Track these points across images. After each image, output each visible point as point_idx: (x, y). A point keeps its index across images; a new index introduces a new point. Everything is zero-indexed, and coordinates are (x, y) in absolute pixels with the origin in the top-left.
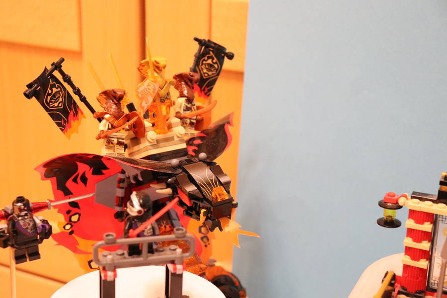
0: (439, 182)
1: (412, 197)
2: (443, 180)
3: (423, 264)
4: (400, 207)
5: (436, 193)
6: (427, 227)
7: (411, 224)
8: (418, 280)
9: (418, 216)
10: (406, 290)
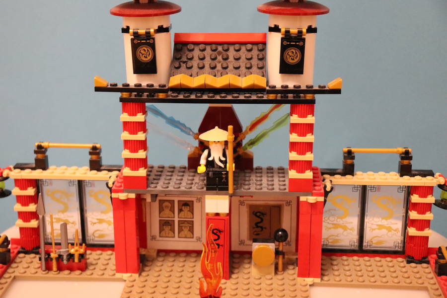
0: (33, 152)
1: (15, 168)
2: (36, 149)
3: (34, 223)
4: (7, 178)
5: (33, 162)
6: (31, 191)
7: (16, 191)
8: (32, 239)
9: (22, 184)
10: (25, 249)
